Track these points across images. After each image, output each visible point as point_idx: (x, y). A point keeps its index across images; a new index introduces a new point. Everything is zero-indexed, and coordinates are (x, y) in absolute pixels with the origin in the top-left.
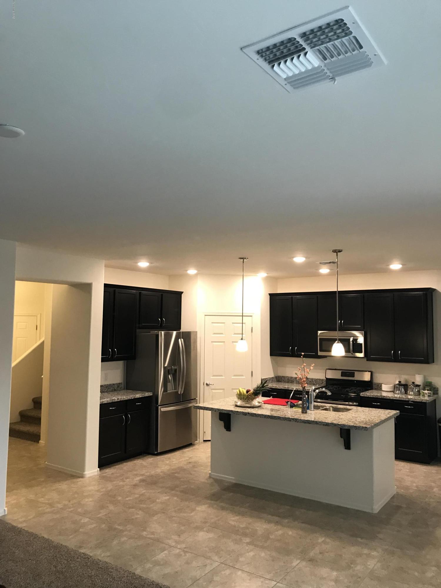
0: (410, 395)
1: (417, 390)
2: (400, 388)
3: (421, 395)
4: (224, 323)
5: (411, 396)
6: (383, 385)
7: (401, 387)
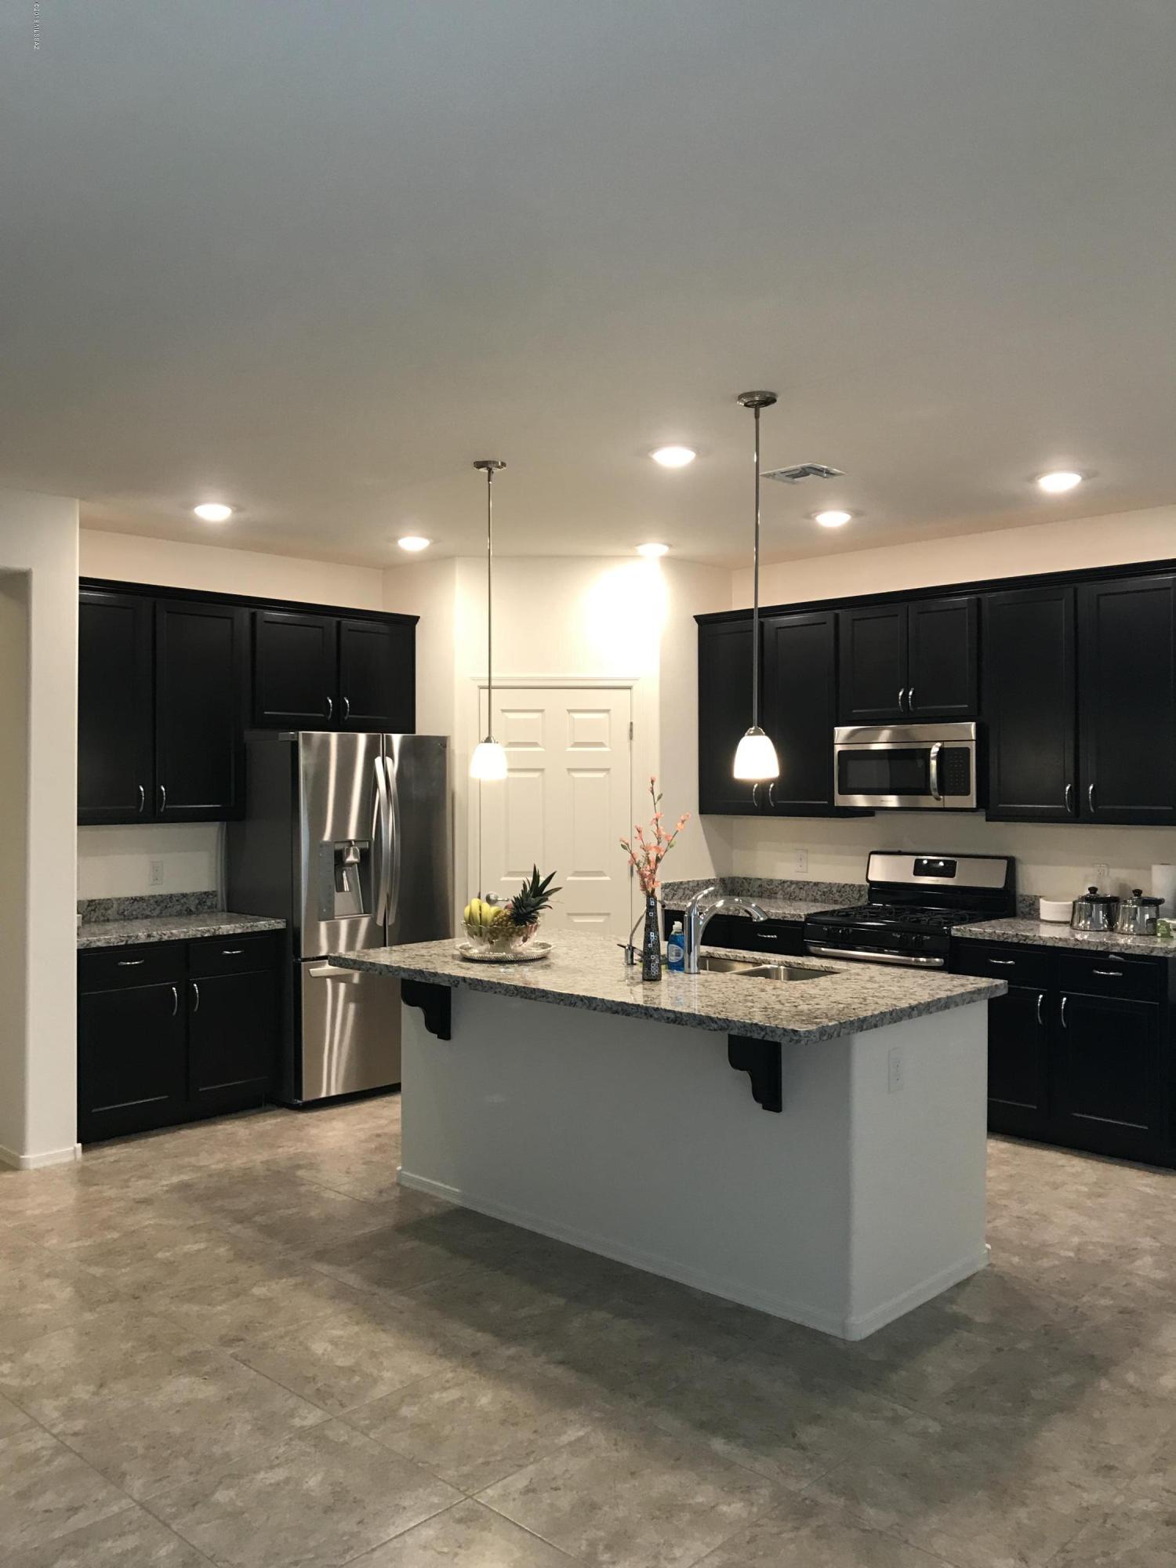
0: (1123, 934)
1: (1147, 917)
2: (1092, 909)
3: (1159, 935)
4: (542, 711)
5: (1127, 940)
6: (1042, 900)
7: (1094, 906)
